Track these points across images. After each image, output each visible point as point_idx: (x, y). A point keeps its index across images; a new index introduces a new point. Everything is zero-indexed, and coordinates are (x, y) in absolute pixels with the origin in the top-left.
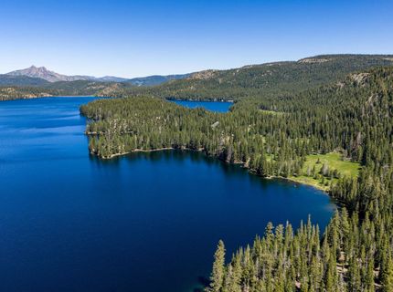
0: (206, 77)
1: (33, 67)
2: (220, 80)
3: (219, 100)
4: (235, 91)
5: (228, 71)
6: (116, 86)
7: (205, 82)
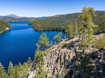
0: (58, 16)
1: (12, 14)
2: (61, 17)
3: (61, 22)
4: (65, 20)
5: (63, 15)
6: (34, 19)
7: (57, 18)
